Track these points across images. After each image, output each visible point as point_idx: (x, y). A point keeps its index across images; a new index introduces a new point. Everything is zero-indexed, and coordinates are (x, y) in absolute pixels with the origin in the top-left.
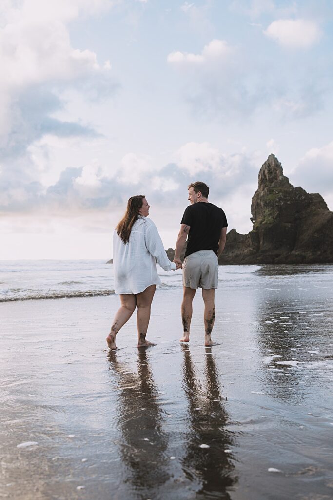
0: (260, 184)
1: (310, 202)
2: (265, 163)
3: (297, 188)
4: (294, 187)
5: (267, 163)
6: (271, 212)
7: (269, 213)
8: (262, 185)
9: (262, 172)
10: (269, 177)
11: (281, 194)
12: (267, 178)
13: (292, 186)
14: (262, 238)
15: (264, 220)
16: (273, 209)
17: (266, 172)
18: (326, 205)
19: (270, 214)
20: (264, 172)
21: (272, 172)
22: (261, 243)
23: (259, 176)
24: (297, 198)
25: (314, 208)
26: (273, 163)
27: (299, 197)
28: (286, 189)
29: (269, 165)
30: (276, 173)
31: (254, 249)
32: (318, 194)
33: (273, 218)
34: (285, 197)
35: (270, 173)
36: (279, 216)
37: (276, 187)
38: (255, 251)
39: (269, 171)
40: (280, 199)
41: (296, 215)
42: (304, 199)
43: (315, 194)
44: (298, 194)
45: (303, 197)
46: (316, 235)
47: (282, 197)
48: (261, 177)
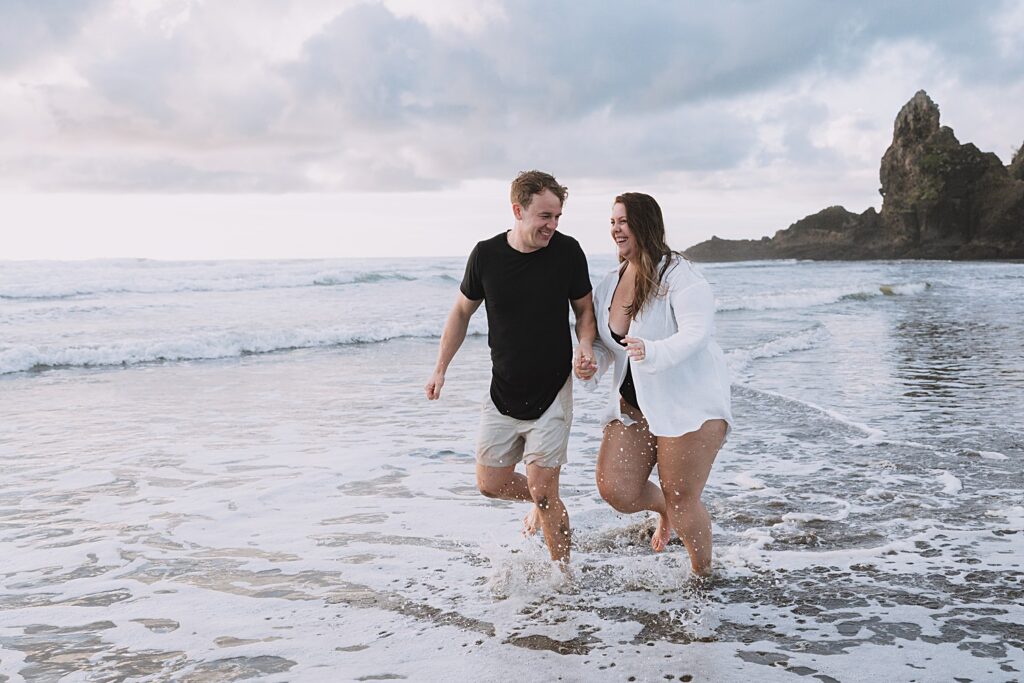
0: (897, 136)
1: (986, 165)
2: (909, 103)
3: (967, 145)
4: (962, 143)
5: (913, 103)
6: (933, 182)
7: (929, 184)
8: (900, 139)
9: (902, 118)
10: (915, 125)
11: (945, 154)
12: (912, 126)
13: (958, 142)
14: (924, 221)
15: (923, 194)
16: (935, 177)
17: (910, 117)
19: (932, 186)
20: (906, 117)
21: (920, 119)
22: (922, 228)
23: (896, 124)
24: (969, 160)
26: (925, 104)
27: (972, 159)
28: (952, 147)
29: (916, 108)
30: (928, 120)
31: (909, 237)
32: (993, 153)
33: (937, 190)
34: (953, 159)
35: (917, 119)
36: (946, 188)
37: (935, 142)
38: (911, 240)
39: (915, 116)
40: (946, 162)
41: (968, 187)
42: (980, 163)
43: (988, 153)
44: (969, 155)
46: (1008, 217)
47: (949, 159)
48: (899, 125)
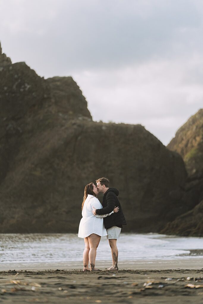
1: (45, 96)
3: (17, 64)
18: (86, 103)
24: (14, 87)
25: (53, 109)
41: (10, 125)
43: (64, 78)
44: (17, 80)
45: (28, 86)
